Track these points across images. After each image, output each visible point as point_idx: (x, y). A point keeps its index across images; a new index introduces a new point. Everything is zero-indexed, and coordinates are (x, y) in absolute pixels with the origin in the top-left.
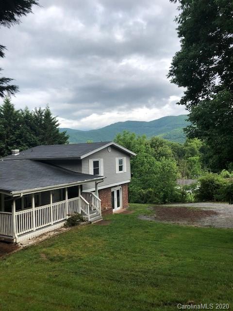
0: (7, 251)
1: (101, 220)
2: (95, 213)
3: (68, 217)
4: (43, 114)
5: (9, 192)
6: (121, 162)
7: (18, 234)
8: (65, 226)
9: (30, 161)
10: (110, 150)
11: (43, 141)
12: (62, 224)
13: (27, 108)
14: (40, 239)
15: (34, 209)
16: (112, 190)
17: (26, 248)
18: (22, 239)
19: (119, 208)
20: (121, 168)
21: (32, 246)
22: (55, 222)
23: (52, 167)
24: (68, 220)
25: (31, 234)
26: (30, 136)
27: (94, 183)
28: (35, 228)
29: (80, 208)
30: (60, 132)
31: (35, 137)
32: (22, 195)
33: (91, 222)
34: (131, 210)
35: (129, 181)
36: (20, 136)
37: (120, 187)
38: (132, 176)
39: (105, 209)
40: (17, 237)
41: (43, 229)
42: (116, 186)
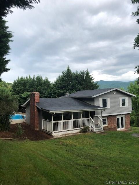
0: (47, 138)
1: (102, 132)
2: (100, 128)
3: (82, 128)
4: (85, 74)
5: (49, 111)
6: (124, 100)
7: (55, 132)
8: (80, 132)
9: (71, 98)
10: (115, 93)
11: (84, 89)
12: (79, 131)
13: (77, 71)
14: (65, 136)
15: (63, 121)
16: (118, 117)
17: (56, 139)
18: (56, 134)
19: (123, 128)
20: (124, 104)
21: (59, 138)
22: (74, 129)
23: (81, 101)
24: (82, 129)
25: (61, 133)
26: (77, 86)
27: (100, 111)
28: (63, 131)
29: (90, 124)
30: (94, 83)
31: (80, 87)
32: (55, 113)
33: (95, 132)
34: (130, 131)
35: (130, 112)
36: (73, 86)
37: (124, 115)
38: (133, 109)
39: (111, 127)
40: (53, 133)
41: (68, 132)
42: (120, 115)
